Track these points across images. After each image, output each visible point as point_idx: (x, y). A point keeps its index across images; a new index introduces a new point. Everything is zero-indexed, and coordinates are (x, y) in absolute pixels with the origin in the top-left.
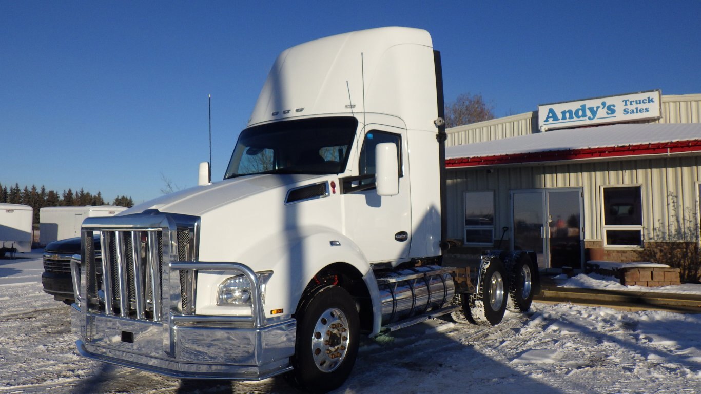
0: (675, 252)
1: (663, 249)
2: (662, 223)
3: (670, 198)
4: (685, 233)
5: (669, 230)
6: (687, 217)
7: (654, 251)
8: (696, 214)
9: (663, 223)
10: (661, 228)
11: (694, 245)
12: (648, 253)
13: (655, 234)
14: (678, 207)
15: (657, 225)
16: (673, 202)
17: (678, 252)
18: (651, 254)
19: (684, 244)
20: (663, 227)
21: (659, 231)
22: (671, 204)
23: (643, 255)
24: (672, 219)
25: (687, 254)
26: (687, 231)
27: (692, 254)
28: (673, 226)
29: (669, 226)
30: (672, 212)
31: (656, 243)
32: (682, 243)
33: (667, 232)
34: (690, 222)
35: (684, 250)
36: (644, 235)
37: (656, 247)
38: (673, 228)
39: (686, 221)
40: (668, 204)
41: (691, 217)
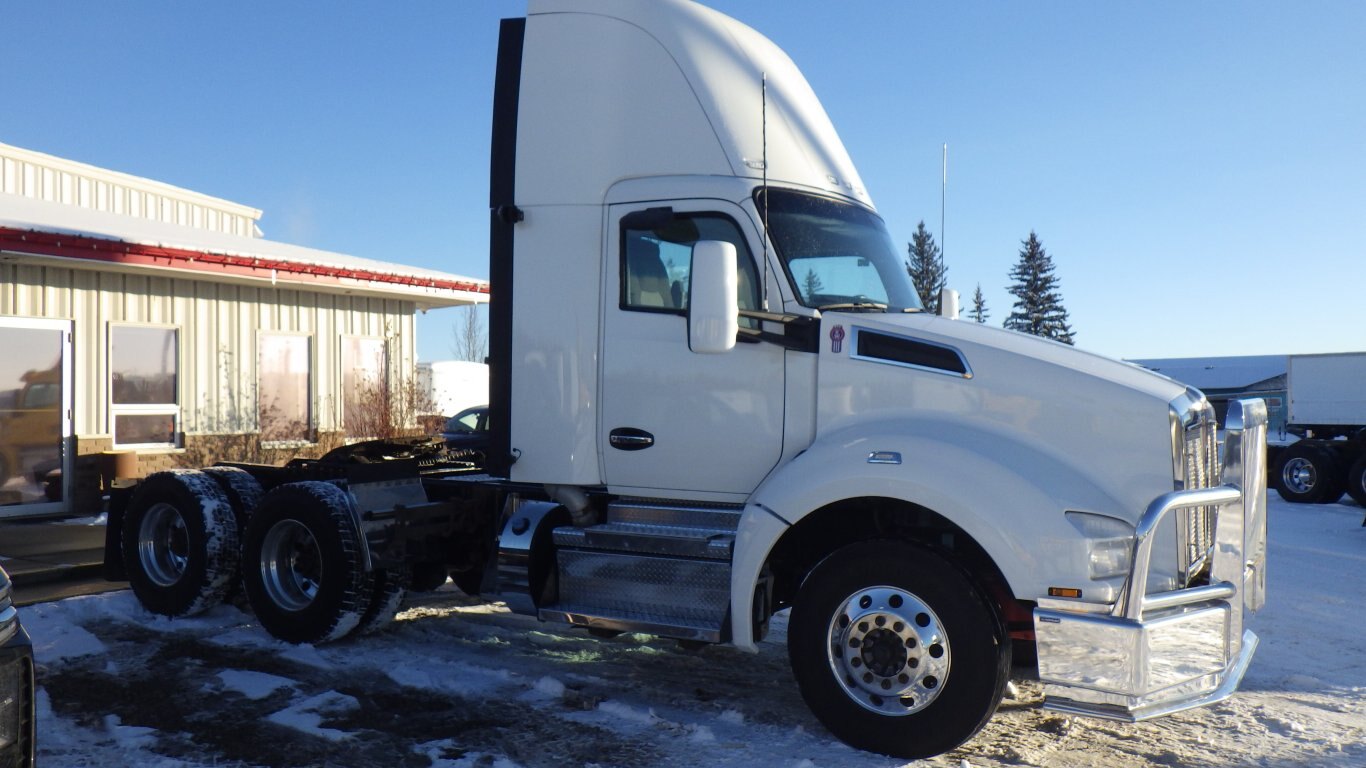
0: (230, 451)
1: (213, 447)
3: (222, 355)
4: (240, 418)
5: (218, 412)
6: (243, 391)
7: (200, 452)
9: (209, 401)
10: (207, 409)
11: (256, 437)
12: (191, 457)
13: (199, 421)
14: (232, 372)
15: (202, 404)
16: (226, 363)
17: (234, 451)
18: (195, 457)
19: (243, 438)
20: (210, 407)
21: (204, 414)
22: (223, 367)
23: (183, 461)
24: (224, 393)
25: (247, 453)
26: (243, 414)
27: (253, 453)
28: (224, 406)
29: (218, 406)
30: (224, 382)
31: (204, 437)
32: (239, 436)
33: (216, 416)
34: (248, 398)
35: (243, 447)
36: (181, 423)
37: (204, 445)
38: (224, 409)
39: (242, 396)
40: (218, 367)
41: (249, 390)
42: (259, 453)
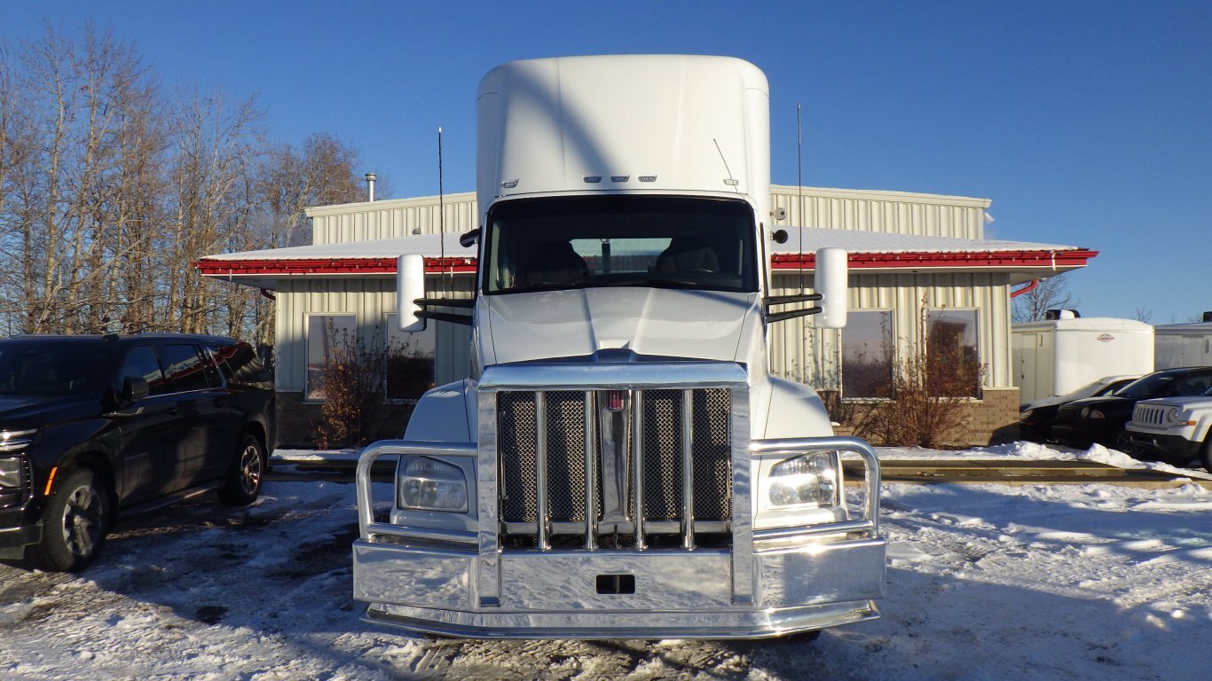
2: (796, 365)
3: (807, 330)
4: (824, 379)
5: (804, 374)
6: (827, 357)
8: (838, 352)
10: (795, 372)
11: (836, 394)
14: (816, 343)
15: (790, 368)
16: (811, 336)
19: (823, 394)
20: (798, 370)
21: (793, 375)
22: (809, 339)
24: (809, 359)
26: (826, 375)
27: (833, 407)
28: (810, 368)
29: (804, 369)
30: (809, 350)
32: (821, 392)
33: (802, 377)
34: (831, 363)
38: (810, 372)
39: (825, 362)
40: (804, 339)
41: (832, 356)
42: (838, 406)
